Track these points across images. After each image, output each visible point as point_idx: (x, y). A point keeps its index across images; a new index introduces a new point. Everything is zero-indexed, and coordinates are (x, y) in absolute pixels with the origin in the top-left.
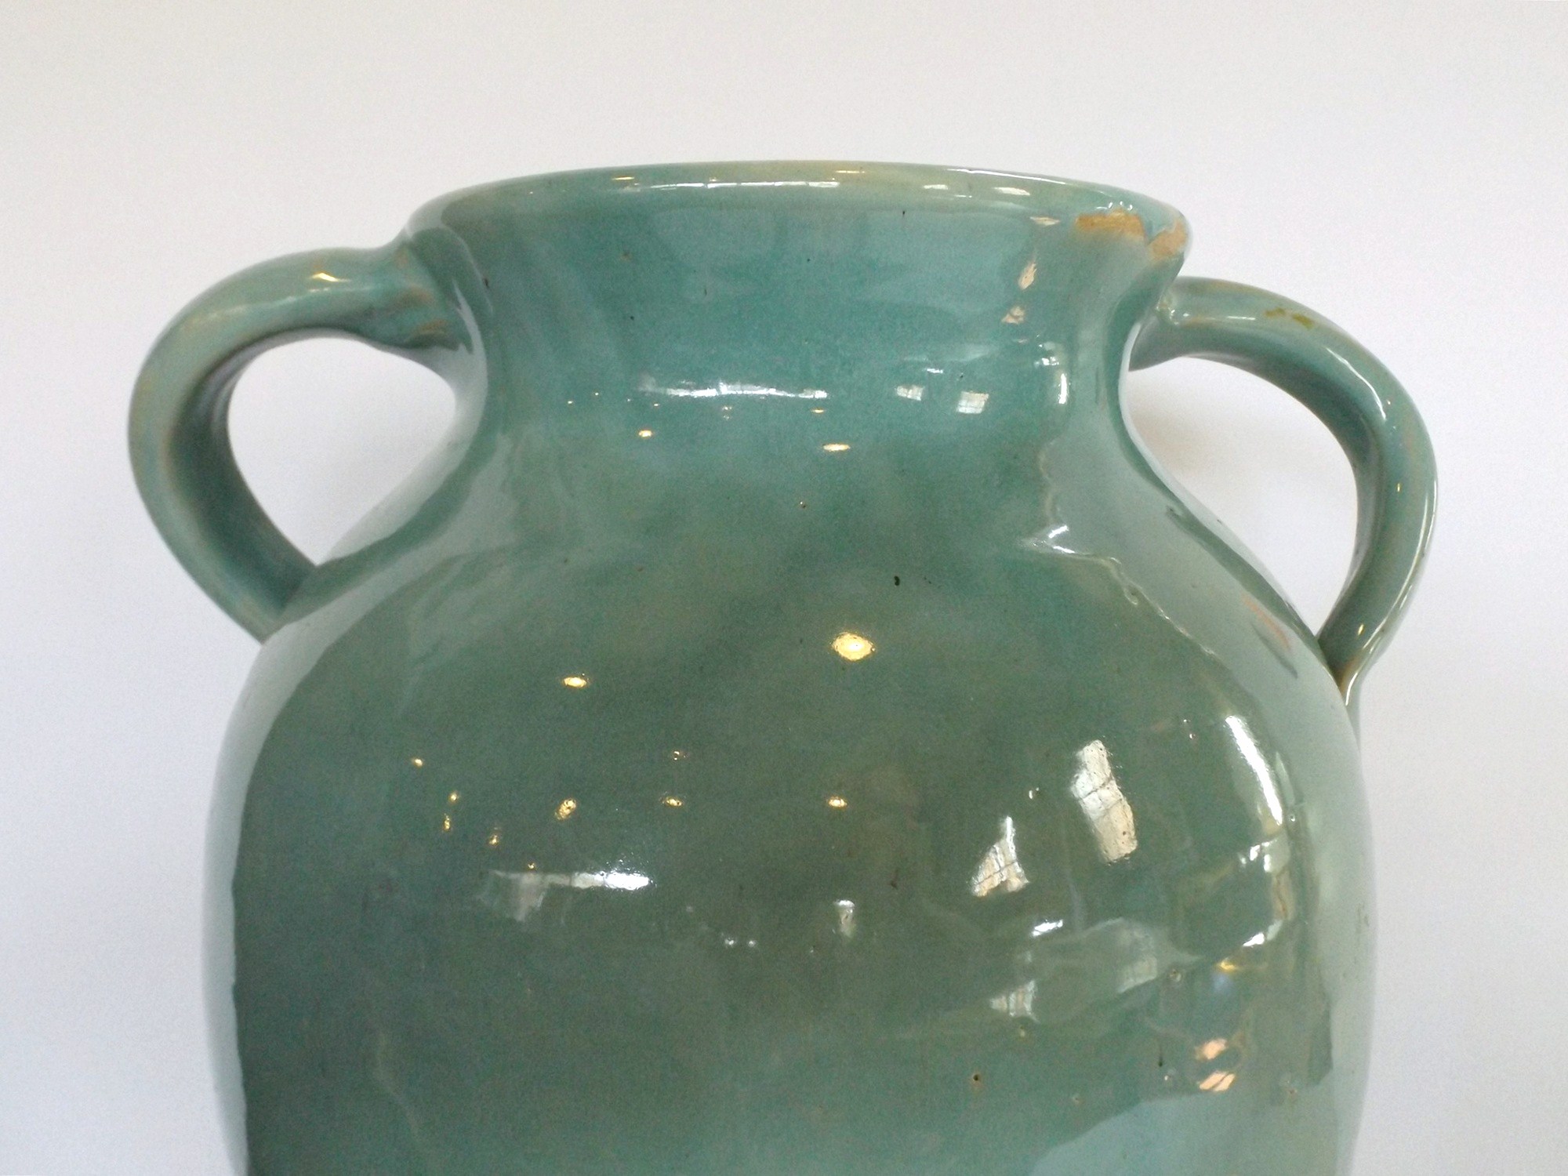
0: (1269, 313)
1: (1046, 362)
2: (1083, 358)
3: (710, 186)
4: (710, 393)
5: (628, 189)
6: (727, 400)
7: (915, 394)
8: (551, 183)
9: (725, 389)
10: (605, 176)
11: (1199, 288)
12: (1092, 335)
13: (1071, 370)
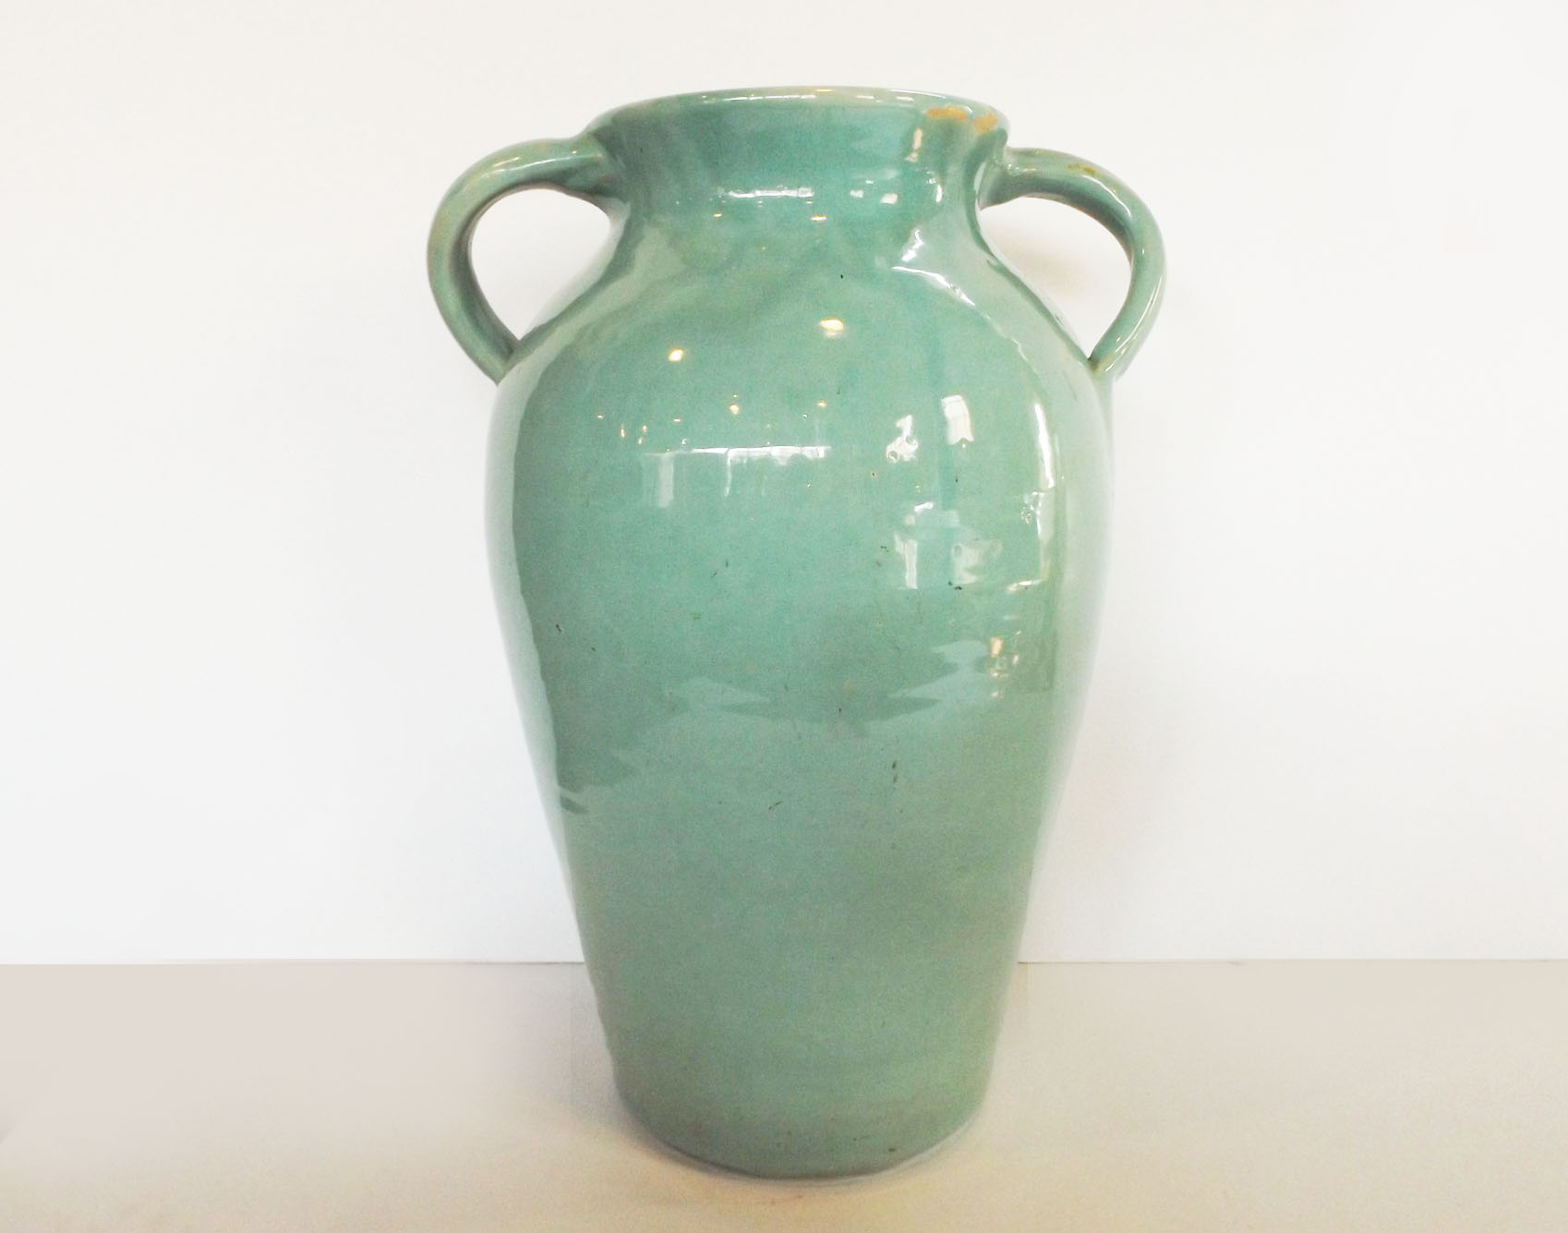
0: (1070, 167)
1: (931, 181)
2: (949, 181)
3: (751, 99)
4: (750, 195)
5: (706, 102)
6: (758, 198)
7: (859, 194)
8: (680, 99)
9: (759, 193)
10: (697, 97)
11: (1027, 154)
12: (955, 170)
13: (943, 184)
